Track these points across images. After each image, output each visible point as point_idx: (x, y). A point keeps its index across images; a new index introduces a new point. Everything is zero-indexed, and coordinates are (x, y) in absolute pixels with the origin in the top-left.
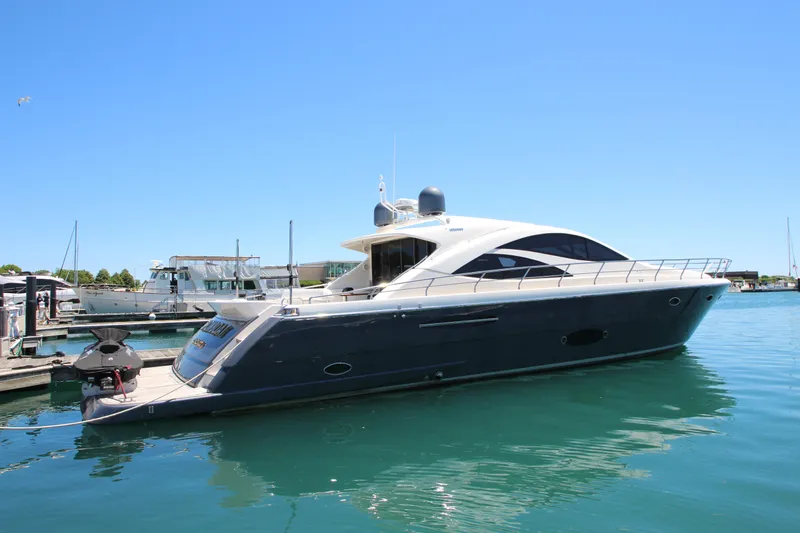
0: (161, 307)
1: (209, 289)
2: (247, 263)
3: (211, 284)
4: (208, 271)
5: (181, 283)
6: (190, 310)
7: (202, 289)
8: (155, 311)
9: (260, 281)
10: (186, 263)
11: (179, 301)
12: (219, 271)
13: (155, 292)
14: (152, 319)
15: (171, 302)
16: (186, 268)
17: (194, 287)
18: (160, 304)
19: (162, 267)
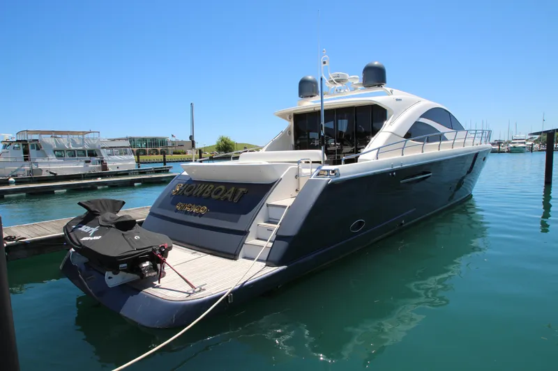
0: (19, 172)
1: (58, 156)
2: (86, 136)
3: (60, 153)
4: (56, 142)
5: (33, 152)
6: (45, 174)
7: (53, 158)
8: (13, 176)
9: (101, 150)
10: (35, 137)
11: (34, 167)
12: (65, 142)
13: (10, 160)
14: (11, 183)
15: (27, 168)
16: (37, 140)
17: (45, 156)
18: (16, 170)
19: (15, 140)
